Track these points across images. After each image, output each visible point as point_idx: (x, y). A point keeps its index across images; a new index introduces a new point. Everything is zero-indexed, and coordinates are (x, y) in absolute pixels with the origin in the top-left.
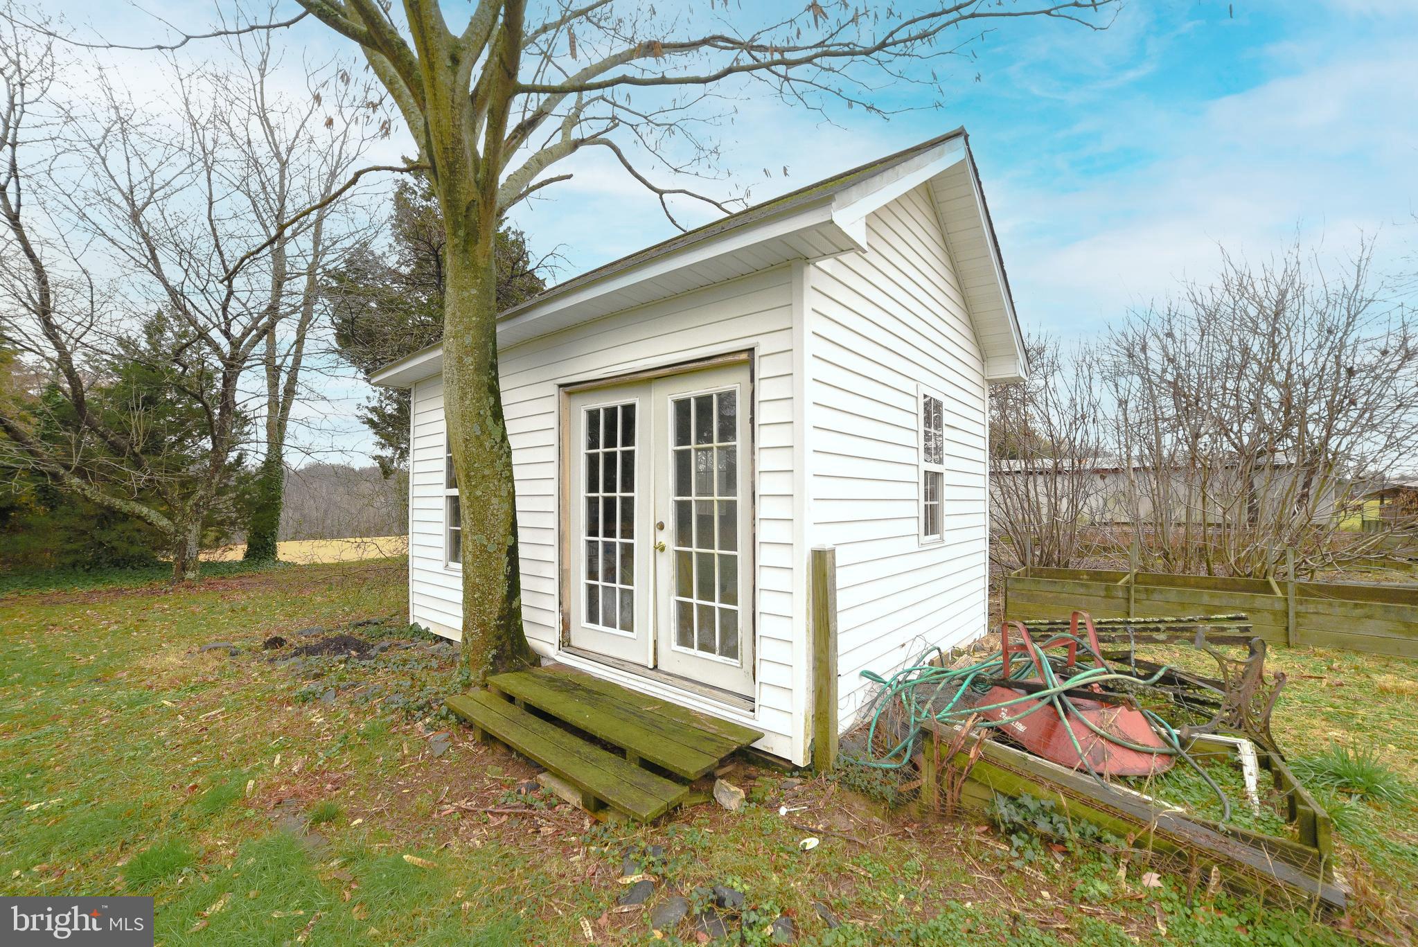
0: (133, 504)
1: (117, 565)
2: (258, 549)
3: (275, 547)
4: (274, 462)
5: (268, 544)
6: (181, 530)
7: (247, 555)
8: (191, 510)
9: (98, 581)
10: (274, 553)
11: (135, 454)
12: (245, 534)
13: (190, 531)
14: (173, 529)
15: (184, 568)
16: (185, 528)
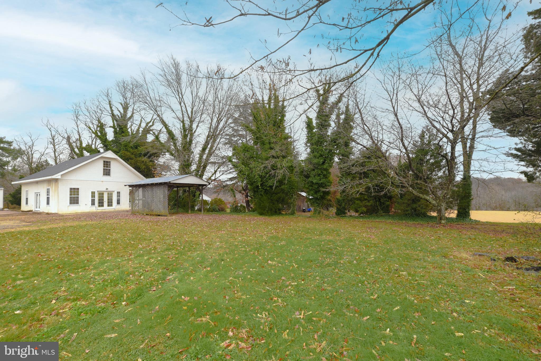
0: (425, 196)
1: (417, 216)
2: (462, 214)
3: (469, 213)
4: (467, 177)
5: (466, 212)
6: (439, 205)
7: (458, 216)
8: (442, 197)
9: (414, 220)
10: (469, 215)
11: (425, 179)
12: (456, 208)
13: (442, 205)
14: (437, 205)
15: (441, 219)
16: (441, 204)
